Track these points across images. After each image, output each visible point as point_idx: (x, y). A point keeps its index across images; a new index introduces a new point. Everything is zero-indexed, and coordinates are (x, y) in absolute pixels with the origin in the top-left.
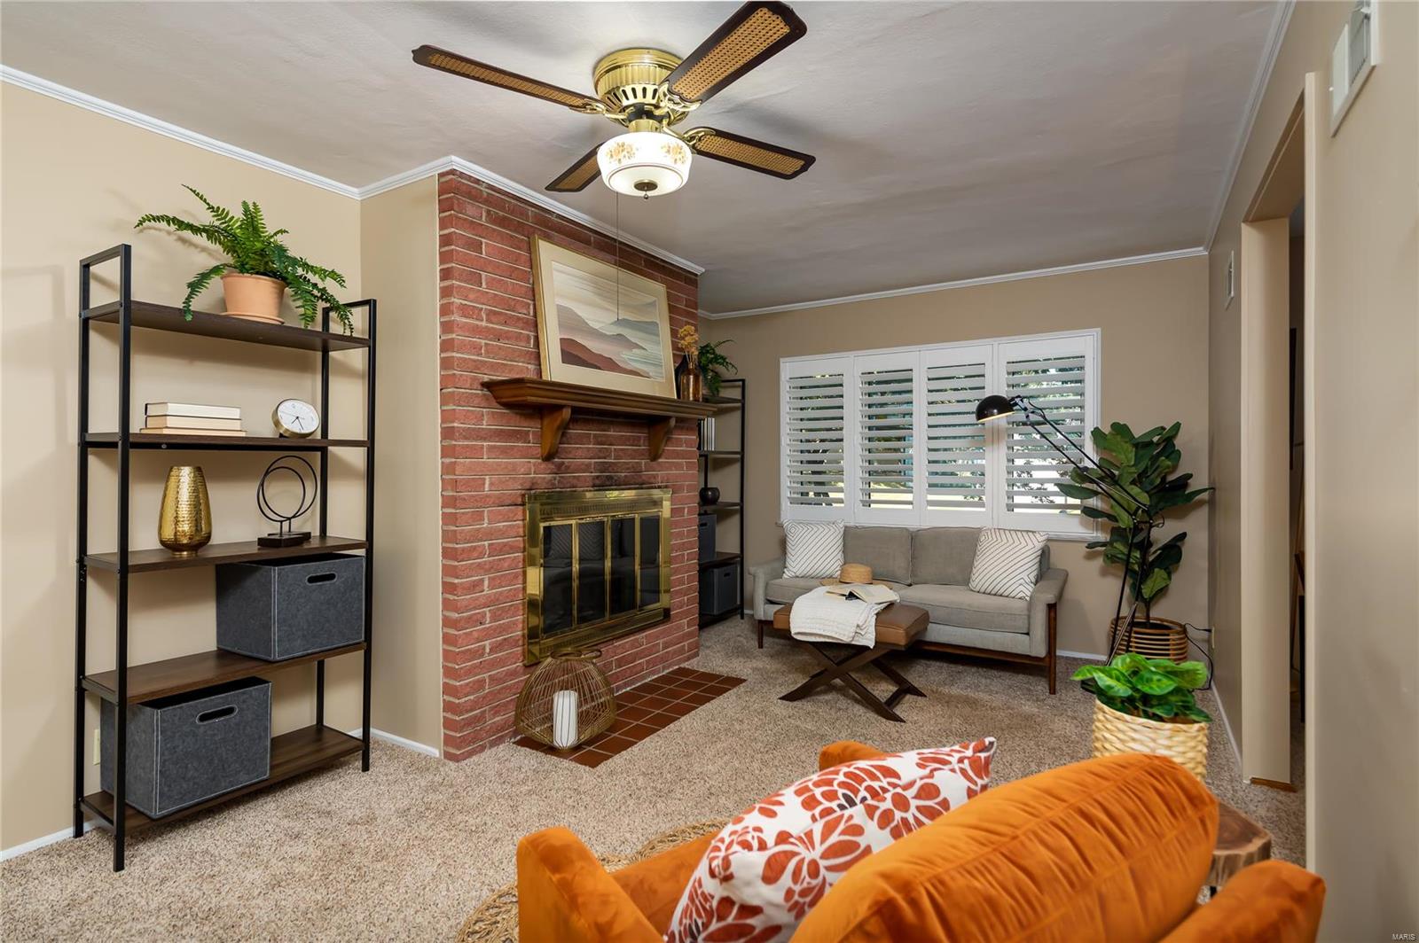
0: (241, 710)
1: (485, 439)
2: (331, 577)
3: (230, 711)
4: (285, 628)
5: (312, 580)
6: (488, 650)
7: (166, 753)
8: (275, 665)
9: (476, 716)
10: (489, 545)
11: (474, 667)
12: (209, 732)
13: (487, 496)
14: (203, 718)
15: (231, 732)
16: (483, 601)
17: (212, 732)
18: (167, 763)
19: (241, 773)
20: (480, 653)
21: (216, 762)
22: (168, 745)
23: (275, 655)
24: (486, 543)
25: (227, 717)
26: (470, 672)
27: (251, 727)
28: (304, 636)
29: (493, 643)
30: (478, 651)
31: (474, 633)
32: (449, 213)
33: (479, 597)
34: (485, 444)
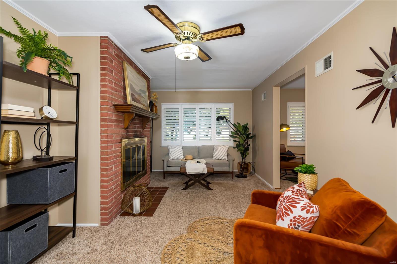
0: (39, 225)
1: (113, 122)
2: (66, 170)
3: (35, 225)
4: (53, 191)
5: (61, 172)
6: (114, 189)
7: (13, 248)
8: (50, 205)
9: (111, 210)
10: (115, 155)
11: (111, 194)
12: (28, 236)
13: (114, 140)
14: (26, 231)
15: (36, 233)
16: (113, 173)
17: (29, 236)
18: (14, 252)
19: (39, 249)
20: (112, 190)
21: (31, 247)
22: (14, 245)
23: (49, 201)
24: (114, 155)
25: (34, 228)
26: (110, 196)
27: (42, 230)
28: (58, 193)
29: (115, 186)
30: (112, 189)
31: (111, 184)
32: (105, 50)
33: (112, 172)
34: (114, 124)
